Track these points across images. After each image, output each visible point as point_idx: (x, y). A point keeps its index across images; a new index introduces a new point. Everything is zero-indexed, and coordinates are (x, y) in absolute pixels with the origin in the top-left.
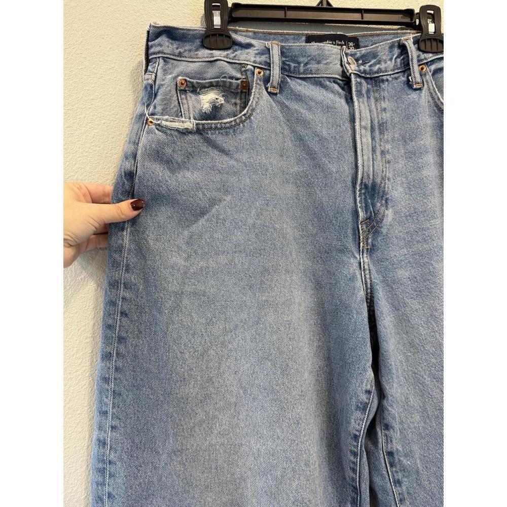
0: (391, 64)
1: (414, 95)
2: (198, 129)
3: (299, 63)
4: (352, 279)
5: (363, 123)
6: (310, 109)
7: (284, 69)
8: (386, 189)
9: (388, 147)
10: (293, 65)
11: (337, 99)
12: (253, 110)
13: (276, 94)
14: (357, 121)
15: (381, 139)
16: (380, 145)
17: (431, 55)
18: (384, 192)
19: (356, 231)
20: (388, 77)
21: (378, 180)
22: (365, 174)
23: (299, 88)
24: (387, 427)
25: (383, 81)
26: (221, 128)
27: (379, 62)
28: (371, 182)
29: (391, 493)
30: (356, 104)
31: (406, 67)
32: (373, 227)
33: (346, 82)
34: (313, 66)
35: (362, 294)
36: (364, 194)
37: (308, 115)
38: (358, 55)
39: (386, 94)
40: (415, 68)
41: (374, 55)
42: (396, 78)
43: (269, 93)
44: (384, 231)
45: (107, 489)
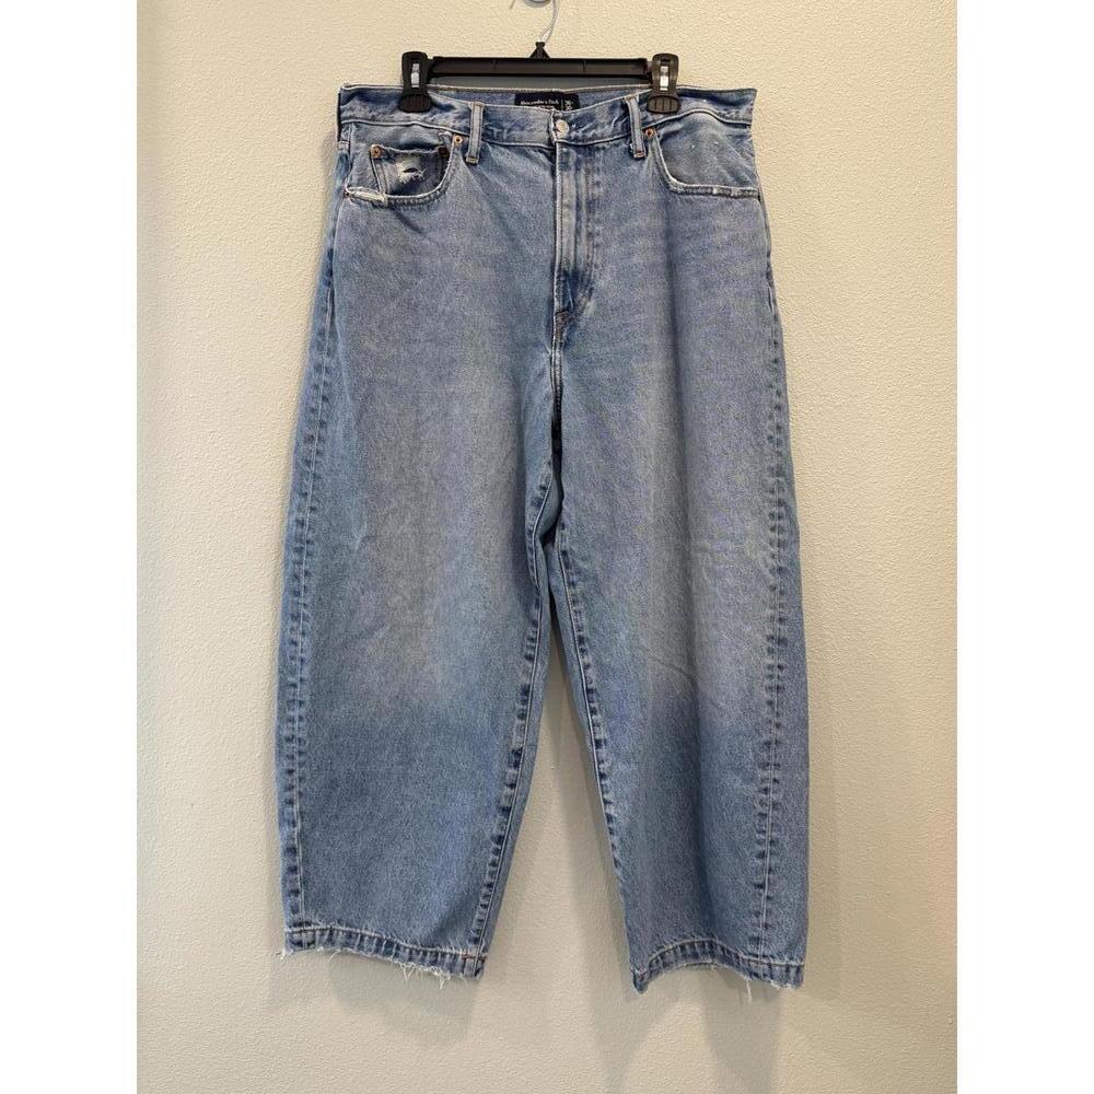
0: (609, 129)
1: (634, 166)
2: (389, 203)
3: (503, 128)
4: (542, 374)
5: (565, 201)
6: (509, 182)
7: (486, 135)
8: (592, 277)
9: (599, 228)
10: (496, 130)
11: (542, 172)
12: (448, 184)
13: (476, 165)
14: (559, 197)
15: (589, 220)
16: (587, 226)
17: (661, 116)
18: (589, 280)
19: (549, 323)
20: (605, 145)
21: (581, 267)
22: (564, 260)
23: (501, 158)
24: (563, 527)
25: (598, 149)
26: (415, 204)
27: (595, 127)
28: (571, 269)
29: (563, 593)
30: (558, 178)
31: (627, 133)
32: (571, 320)
33: (550, 150)
34: (516, 133)
35: (549, 389)
36: (564, 282)
37: (508, 190)
38: (572, 118)
39: (601, 165)
40: (637, 133)
41: (591, 118)
42: (617, 145)
43: (467, 164)
44: (582, 324)
45: (303, 567)
